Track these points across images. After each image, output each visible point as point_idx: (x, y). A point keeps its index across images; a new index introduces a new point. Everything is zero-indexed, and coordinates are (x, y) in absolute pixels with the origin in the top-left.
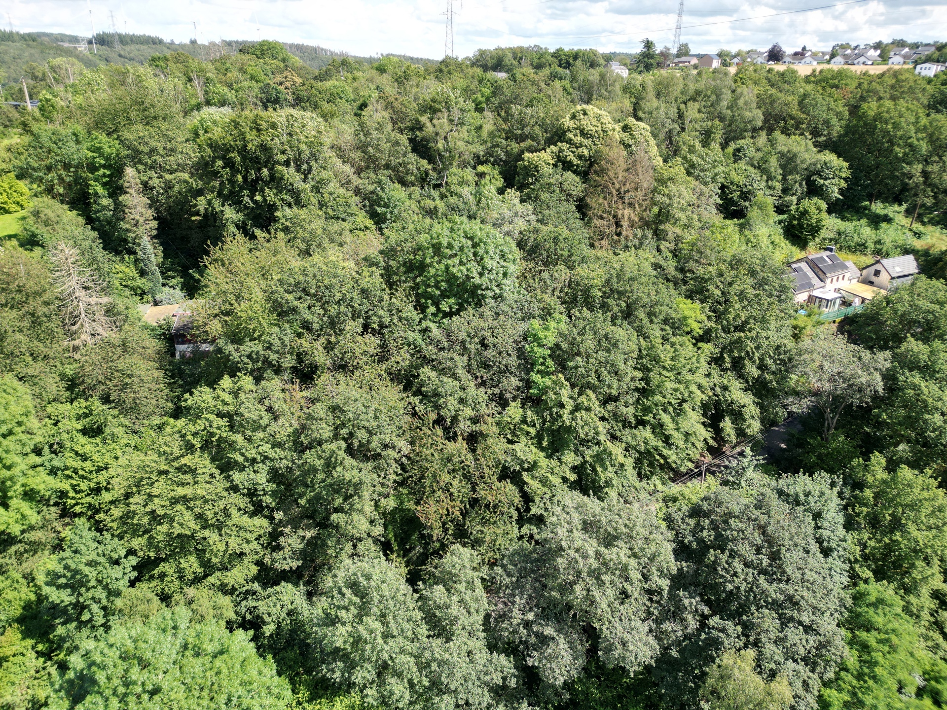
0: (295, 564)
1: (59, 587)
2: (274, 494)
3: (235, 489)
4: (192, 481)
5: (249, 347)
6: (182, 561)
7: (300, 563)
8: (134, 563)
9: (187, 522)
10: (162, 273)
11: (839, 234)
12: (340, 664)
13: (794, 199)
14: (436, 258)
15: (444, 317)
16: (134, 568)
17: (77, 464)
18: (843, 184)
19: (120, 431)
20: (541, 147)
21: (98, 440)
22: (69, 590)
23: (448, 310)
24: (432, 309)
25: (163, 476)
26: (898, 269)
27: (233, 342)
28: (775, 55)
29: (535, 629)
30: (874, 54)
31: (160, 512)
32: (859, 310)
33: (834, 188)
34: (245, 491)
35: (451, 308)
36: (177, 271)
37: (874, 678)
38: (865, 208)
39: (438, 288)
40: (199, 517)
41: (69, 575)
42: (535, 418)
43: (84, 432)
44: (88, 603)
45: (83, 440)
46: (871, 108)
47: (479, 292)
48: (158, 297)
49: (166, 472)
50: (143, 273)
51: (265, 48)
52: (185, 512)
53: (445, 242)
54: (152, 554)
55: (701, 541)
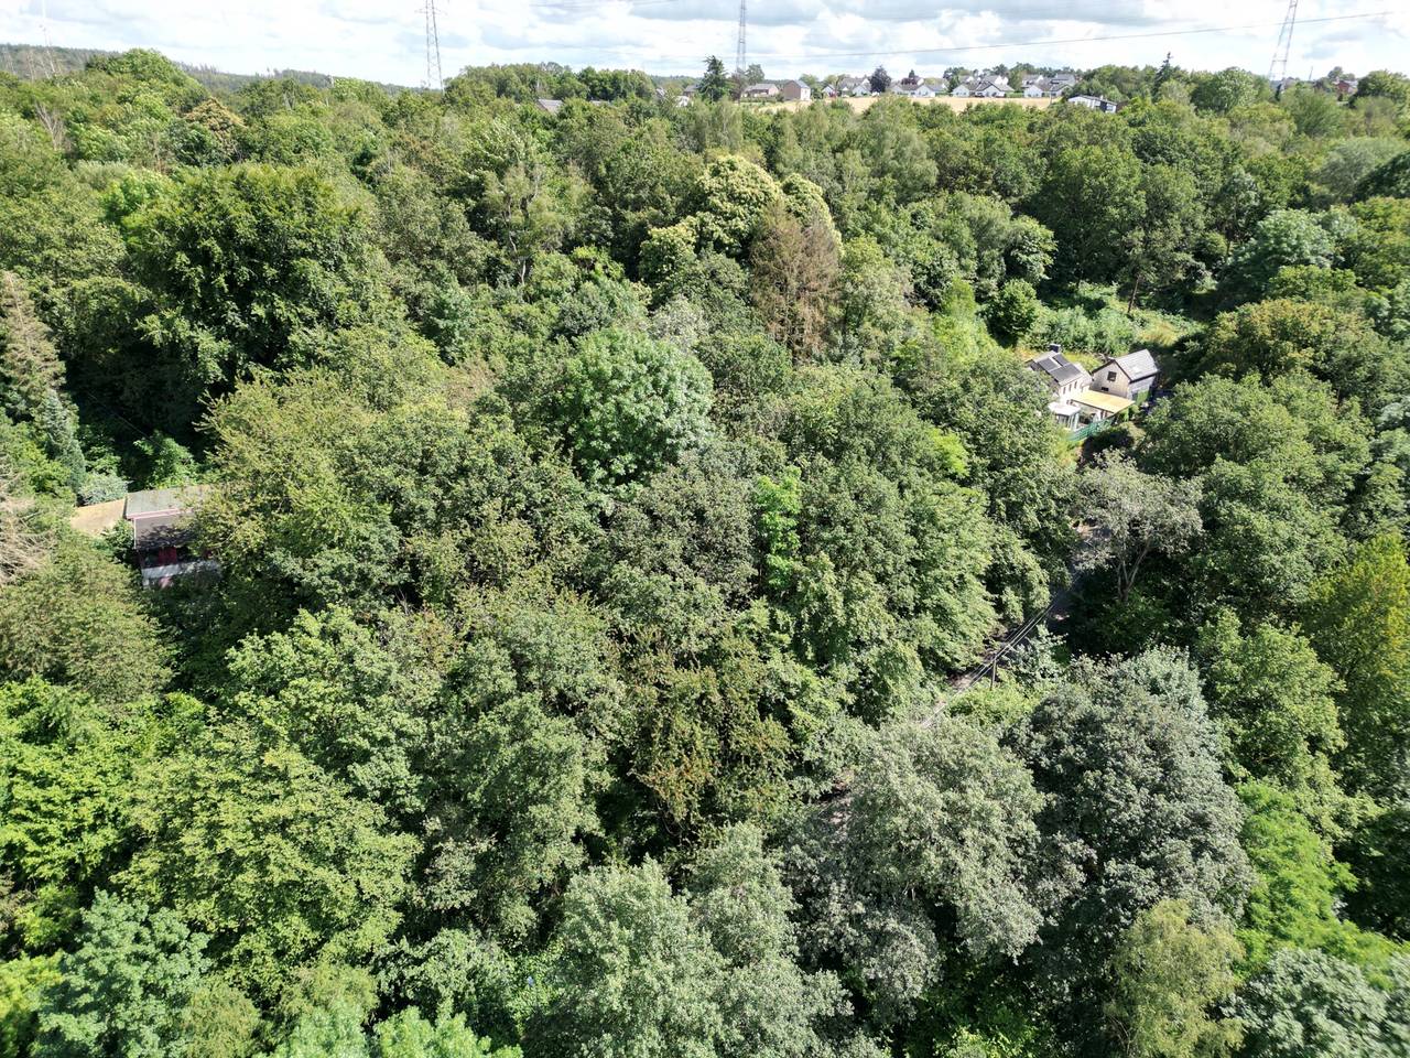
0: (467, 897)
1: (76, 1012)
2: (422, 790)
3: (360, 793)
4: (280, 792)
5: (328, 559)
6: (278, 925)
7: (474, 894)
8: (204, 945)
9: (287, 861)
10: (84, 450)
11: (1052, 326)
12: (607, 1037)
13: (993, 283)
14: (598, 395)
15: (618, 483)
16: (205, 952)
17: (36, 794)
18: (1050, 261)
19: (94, 727)
20: (670, 217)
21: (57, 748)
22: (95, 1013)
23: (622, 472)
24: (599, 473)
25: (229, 792)
26: (1137, 370)
27: (296, 554)
28: (879, 83)
29: (870, 925)
30: (1001, 81)
31: (240, 852)
32: (1104, 428)
33: (1039, 264)
34: (377, 793)
35: (626, 468)
36: (107, 444)
37: (1292, 903)
38: (1072, 291)
39: (606, 439)
40: (309, 849)
41: (96, 986)
42: (789, 619)
43: (27, 737)
44: (133, 1027)
45: (30, 751)
46: (1073, 156)
47: (668, 441)
48: (84, 491)
49: (233, 784)
50: (52, 452)
51: (138, 62)
52: (282, 842)
53: (608, 369)
54: (232, 924)
55: (1067, 761)
